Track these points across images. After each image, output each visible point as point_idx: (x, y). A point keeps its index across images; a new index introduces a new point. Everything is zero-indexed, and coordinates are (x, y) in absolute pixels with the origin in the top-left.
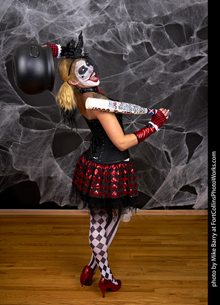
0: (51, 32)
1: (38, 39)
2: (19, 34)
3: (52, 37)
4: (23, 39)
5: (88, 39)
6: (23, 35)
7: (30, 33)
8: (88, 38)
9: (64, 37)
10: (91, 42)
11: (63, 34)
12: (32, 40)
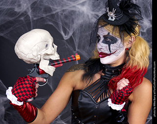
0: (46, 4)
1: (30, 13)
2: (6, 7)
3: (48, 10)
4: (12, 13)
5: (93, 13)
6: (11, 9)
7: (19, 5)
8: (93, 11)
9: (64, 11)
10: (98, 16)
11: (63, 6)
12: (23, 14)
